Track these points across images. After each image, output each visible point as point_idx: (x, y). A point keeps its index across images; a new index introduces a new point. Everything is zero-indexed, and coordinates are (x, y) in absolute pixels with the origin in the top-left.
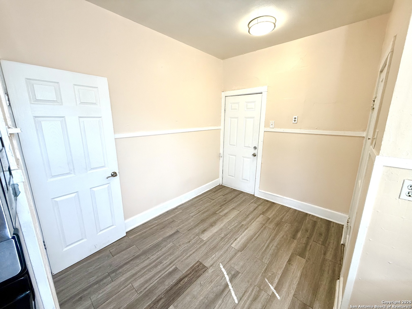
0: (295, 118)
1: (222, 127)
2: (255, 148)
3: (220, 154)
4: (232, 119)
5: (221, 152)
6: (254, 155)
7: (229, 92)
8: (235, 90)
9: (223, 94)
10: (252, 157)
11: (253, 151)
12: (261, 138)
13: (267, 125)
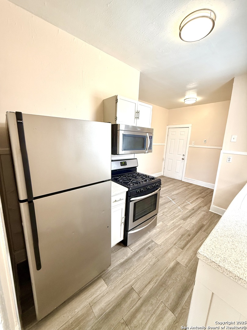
0: (205, 141)
1: (165, 144)
2: (184, 155)
3: (163, 158)
4: (172, 140)
5: (164, 157)
6: (183, 159)
7: (171, 126)
8: (174, 125)
9: (168, 127)
10: (182, 160)
11: (183, 157)
12: (187, 150)
13: (190, 143)
